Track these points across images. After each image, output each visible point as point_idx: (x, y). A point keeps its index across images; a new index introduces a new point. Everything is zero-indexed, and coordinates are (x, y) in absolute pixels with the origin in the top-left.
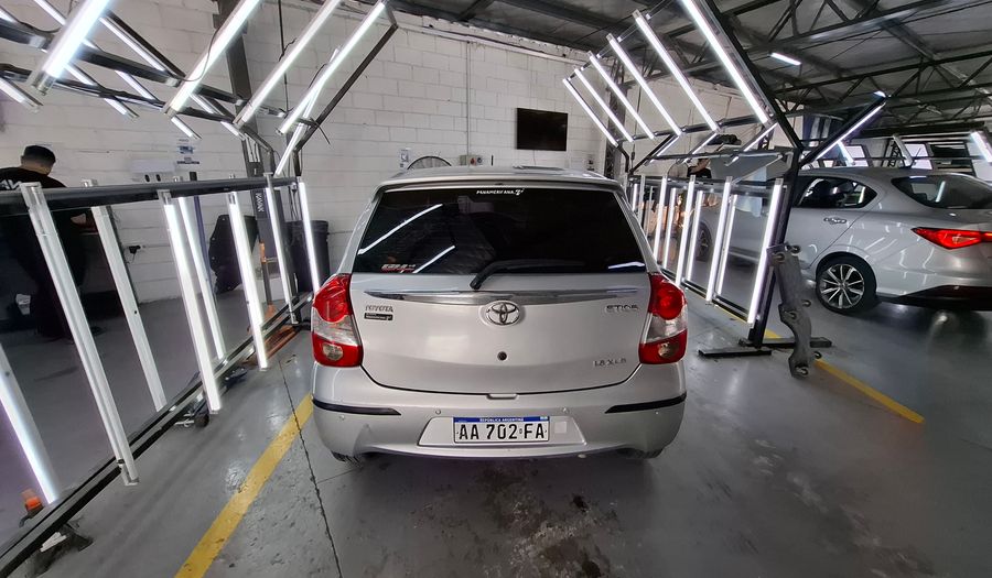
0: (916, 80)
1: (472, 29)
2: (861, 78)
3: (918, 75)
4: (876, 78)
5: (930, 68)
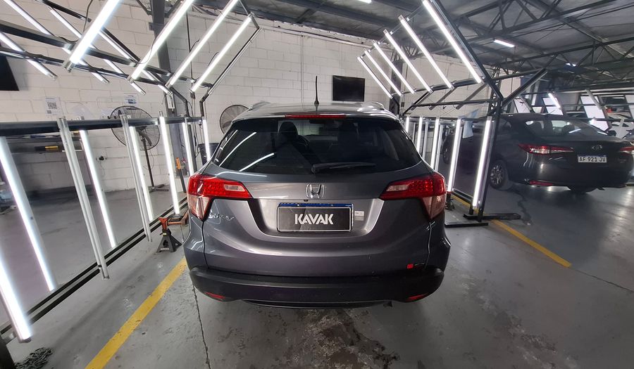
0: (591, 56)
1: (305, 28)
2: (556, 54)
3: (592, 52)
4: (565, 54)
5: (600, 47)
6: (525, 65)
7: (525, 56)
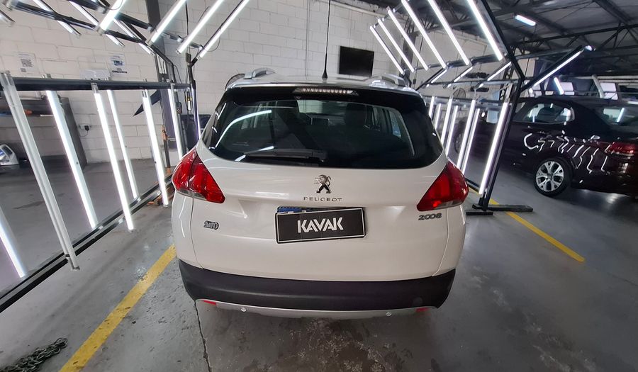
0: (614, 39)
2: (577, 36)
3: (616, 35)
4: (587, 36)
5: (625, 31)
6: (543, 46)
7: (544, 36)
